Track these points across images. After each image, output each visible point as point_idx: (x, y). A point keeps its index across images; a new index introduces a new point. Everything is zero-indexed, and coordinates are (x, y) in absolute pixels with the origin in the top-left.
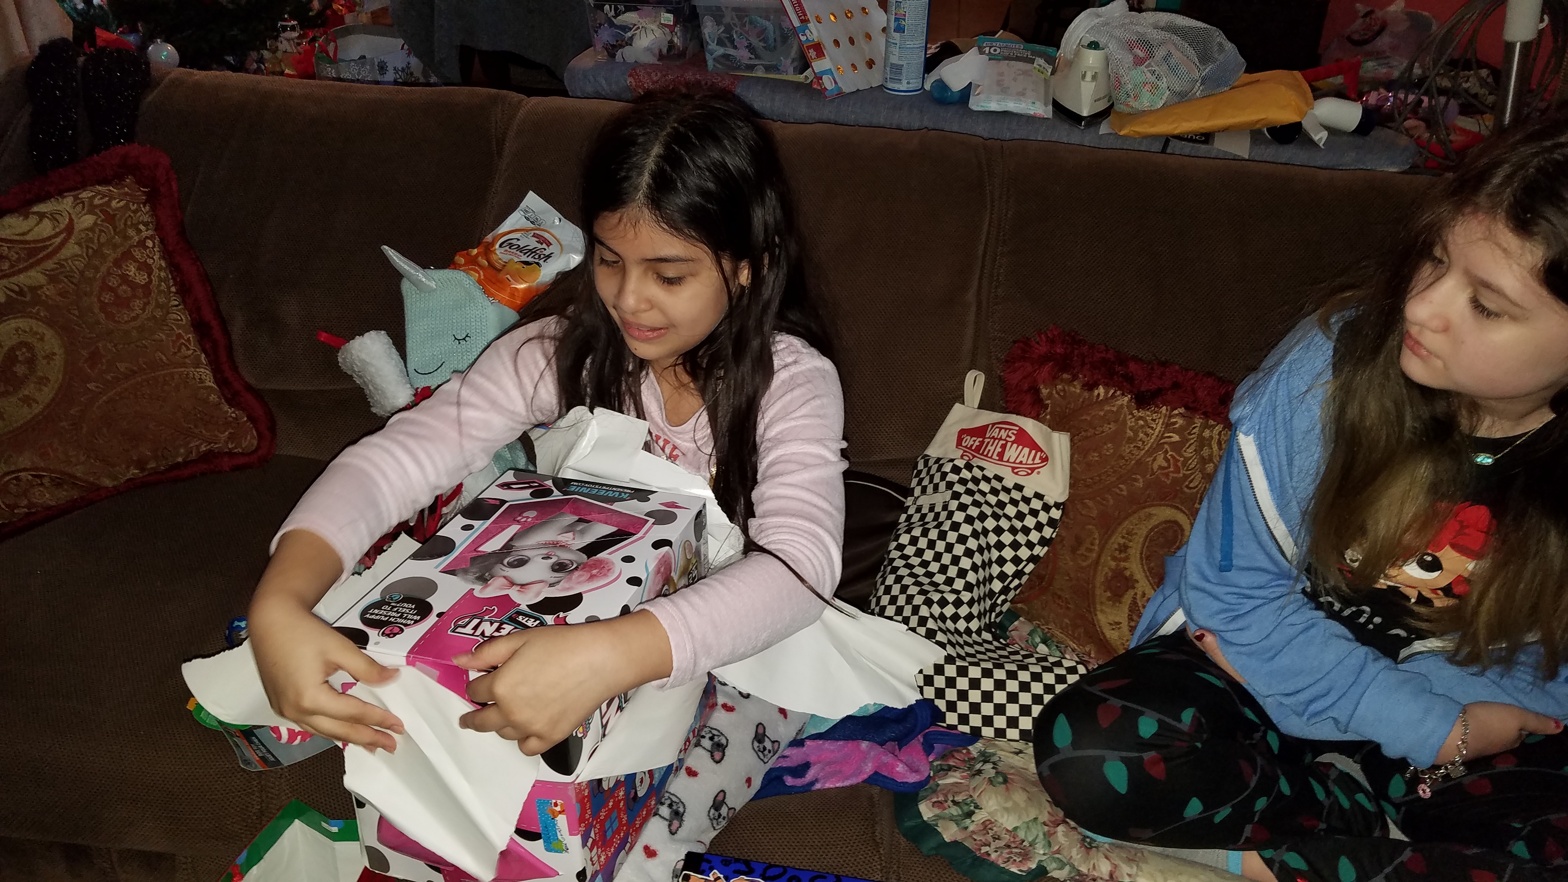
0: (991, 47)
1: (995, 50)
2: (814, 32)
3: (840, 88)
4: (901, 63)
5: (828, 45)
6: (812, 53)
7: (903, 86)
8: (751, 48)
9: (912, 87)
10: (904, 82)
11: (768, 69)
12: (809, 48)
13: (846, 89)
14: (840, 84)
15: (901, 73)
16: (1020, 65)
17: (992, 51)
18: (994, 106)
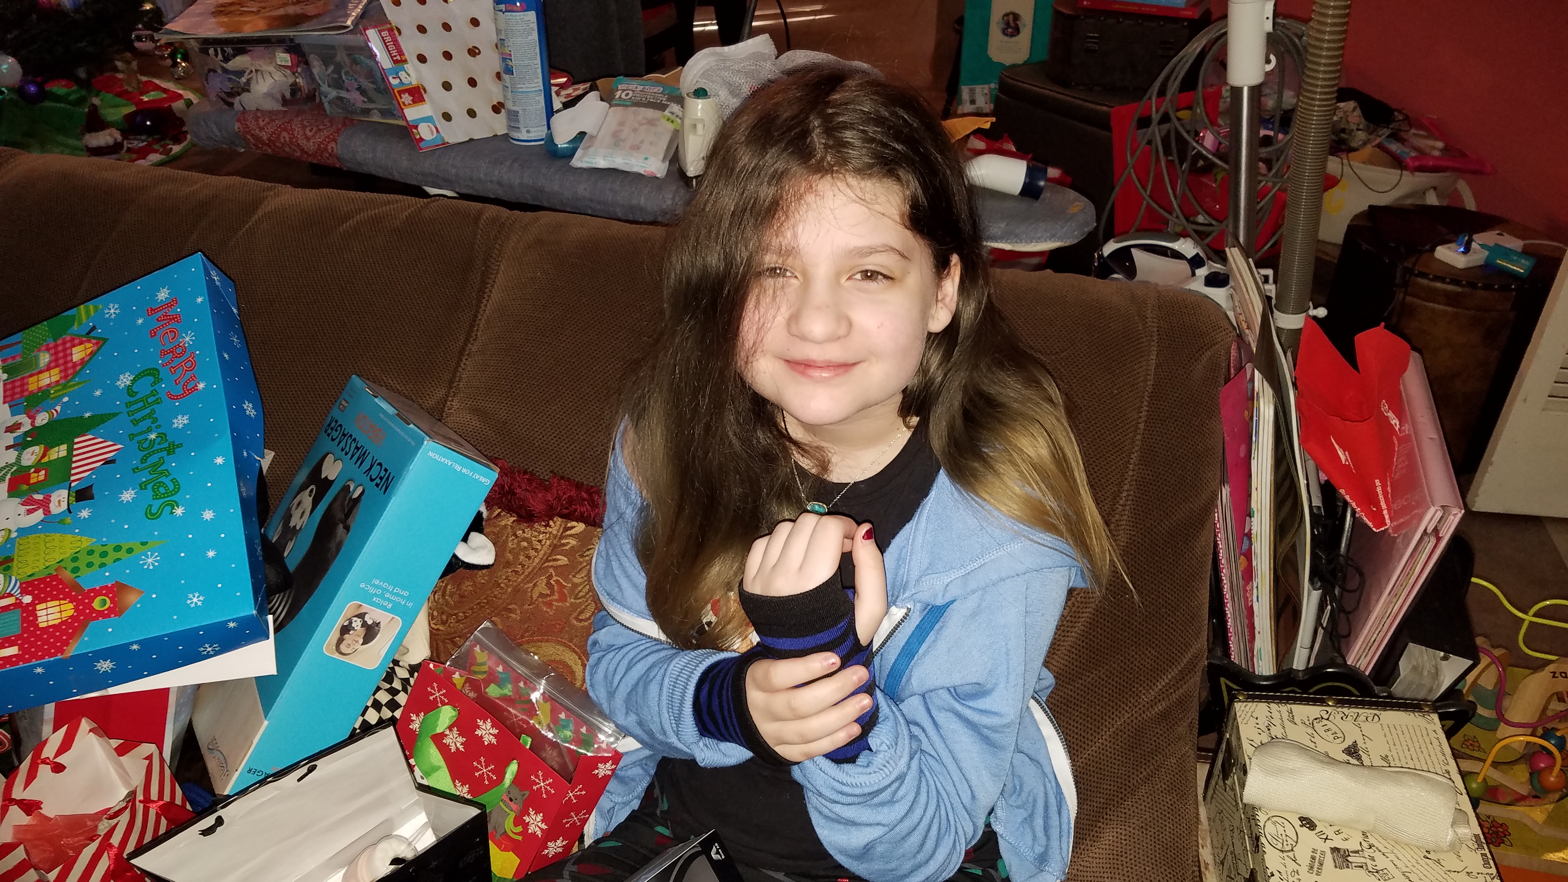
0: (623, 91)
1: (627, 95)
2: (412, 74)
3: (443, 138)
4: (516, 108)
5: (434, 88)
6: (406, 98)
7: (523, 136)
8: (362, 91)
9: (533, 135)
10: (524, 130)
11: (384, 113)
12: (400, 92)
13: (451, 139)
14: (442, 134)
15: (518, 121)
16: (650, 113)
17: (623, 96)
18: (602, 163)
